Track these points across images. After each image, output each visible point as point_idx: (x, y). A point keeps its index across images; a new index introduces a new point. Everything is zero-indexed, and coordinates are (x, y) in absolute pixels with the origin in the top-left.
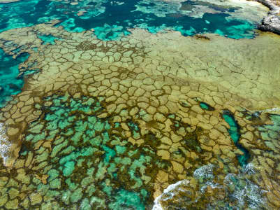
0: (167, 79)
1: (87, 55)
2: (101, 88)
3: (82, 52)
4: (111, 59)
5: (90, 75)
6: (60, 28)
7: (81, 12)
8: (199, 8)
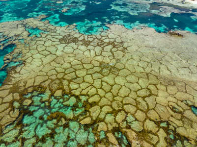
0: (151, 76)
1: (69, 49)
2: (83, 86)
3: (64, 45)
4: (92, 52)
5: (72, 70)
6: (46, 22)
7: (65, 9)
8: (166, 9)
